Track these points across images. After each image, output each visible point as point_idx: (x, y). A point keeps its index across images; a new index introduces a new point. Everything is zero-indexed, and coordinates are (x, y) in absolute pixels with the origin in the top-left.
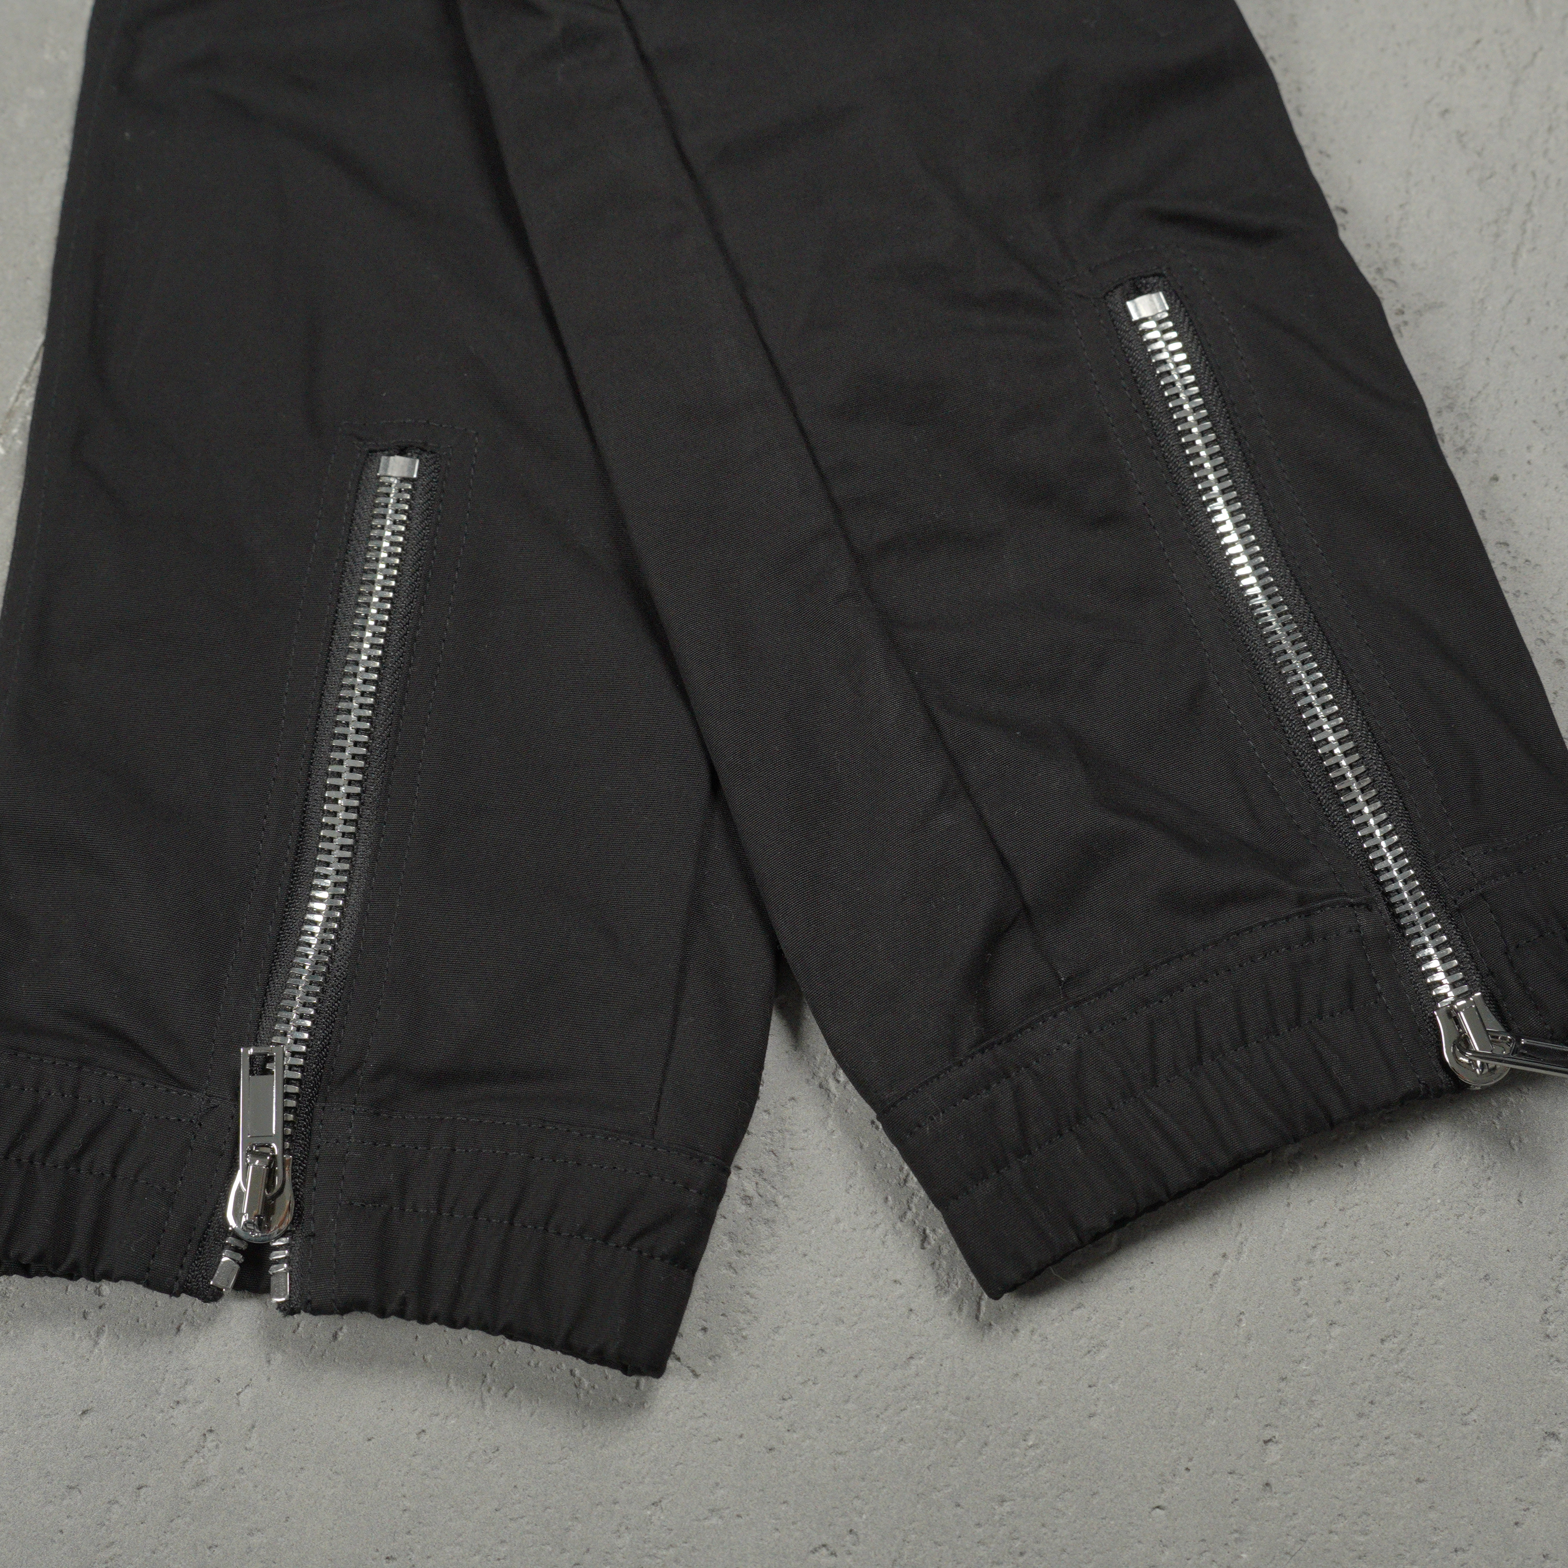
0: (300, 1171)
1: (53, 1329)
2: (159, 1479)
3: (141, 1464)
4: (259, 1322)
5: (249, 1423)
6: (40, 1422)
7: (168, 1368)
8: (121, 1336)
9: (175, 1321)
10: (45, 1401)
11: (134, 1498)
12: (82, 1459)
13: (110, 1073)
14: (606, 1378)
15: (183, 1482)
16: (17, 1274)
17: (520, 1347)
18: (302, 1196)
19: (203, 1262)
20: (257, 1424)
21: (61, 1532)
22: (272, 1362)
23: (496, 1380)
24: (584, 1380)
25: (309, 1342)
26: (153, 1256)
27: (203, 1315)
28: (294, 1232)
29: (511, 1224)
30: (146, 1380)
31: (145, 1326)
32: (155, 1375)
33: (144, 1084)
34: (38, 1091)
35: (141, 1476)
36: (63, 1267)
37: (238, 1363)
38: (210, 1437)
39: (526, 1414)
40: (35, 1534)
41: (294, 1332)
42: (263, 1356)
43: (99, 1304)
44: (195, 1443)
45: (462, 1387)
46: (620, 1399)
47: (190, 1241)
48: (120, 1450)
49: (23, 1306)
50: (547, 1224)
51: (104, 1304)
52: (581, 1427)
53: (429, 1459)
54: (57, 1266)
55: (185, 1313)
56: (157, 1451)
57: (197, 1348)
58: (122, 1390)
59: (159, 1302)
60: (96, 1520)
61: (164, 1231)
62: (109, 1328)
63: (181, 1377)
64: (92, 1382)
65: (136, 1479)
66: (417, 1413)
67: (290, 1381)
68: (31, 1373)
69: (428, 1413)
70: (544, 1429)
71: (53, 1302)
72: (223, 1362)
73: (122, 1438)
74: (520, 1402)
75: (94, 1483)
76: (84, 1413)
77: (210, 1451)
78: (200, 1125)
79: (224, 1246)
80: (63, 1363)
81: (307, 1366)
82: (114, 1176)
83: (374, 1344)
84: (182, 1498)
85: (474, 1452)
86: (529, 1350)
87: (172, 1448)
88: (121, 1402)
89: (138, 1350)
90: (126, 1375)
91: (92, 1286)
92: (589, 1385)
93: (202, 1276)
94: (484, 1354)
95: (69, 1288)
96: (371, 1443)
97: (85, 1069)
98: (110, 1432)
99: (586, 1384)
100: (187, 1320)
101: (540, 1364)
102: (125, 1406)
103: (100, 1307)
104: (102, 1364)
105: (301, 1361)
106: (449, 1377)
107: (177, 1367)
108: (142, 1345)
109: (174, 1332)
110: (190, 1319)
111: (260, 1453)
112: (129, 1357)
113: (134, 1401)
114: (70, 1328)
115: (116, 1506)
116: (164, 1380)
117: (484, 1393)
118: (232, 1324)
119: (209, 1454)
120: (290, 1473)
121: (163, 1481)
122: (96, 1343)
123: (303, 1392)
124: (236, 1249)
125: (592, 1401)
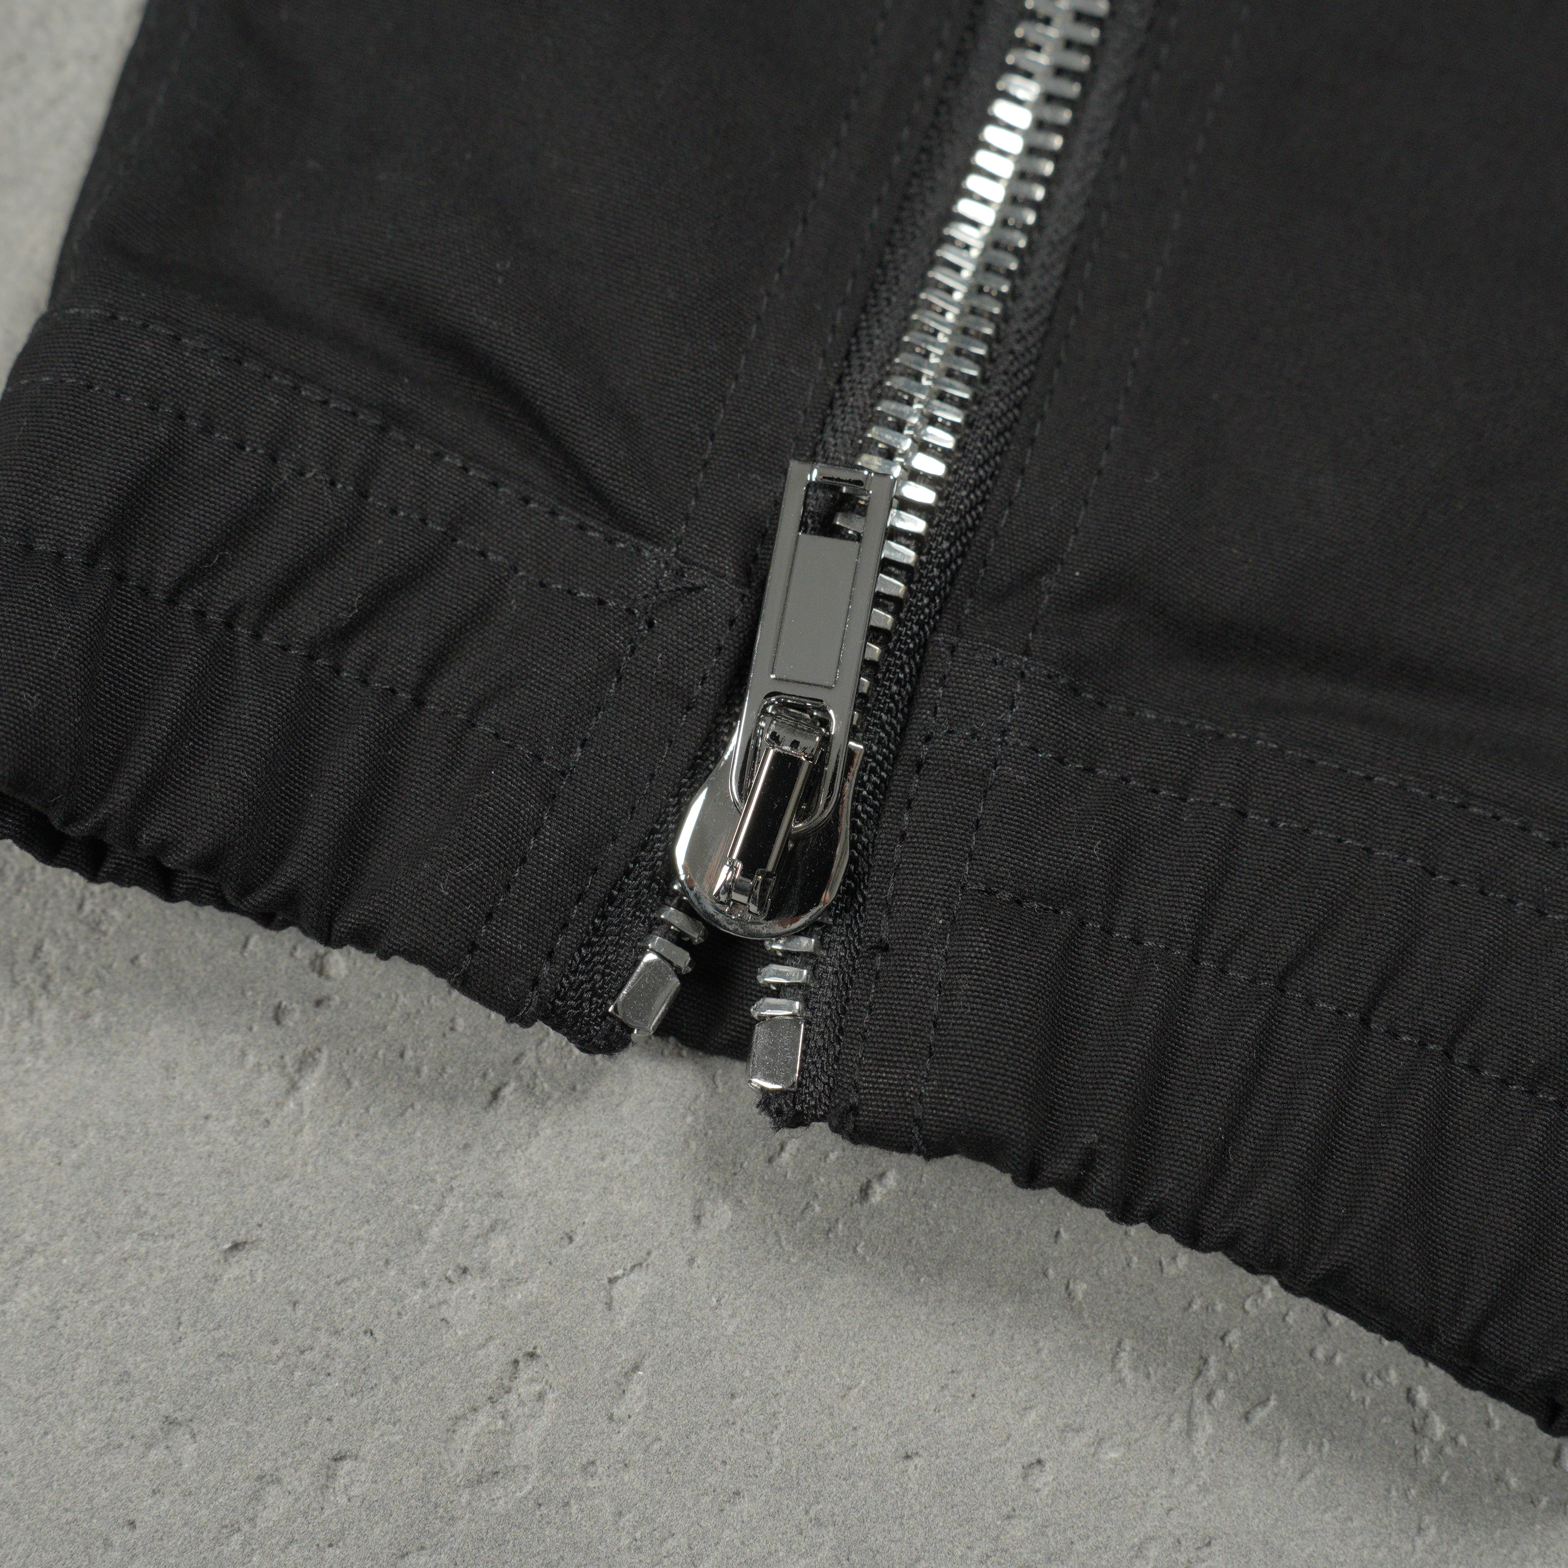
0: (870, 787)
1: (197, 1032)
2: (391, 1446)
3: (354, 1400)
4: (689, 1119)
5: (627, 1356)
6: (127, 1246)
7: (454, 1184)
8: (356, 1083)
9: (491, 1074)
10: (147, 1199)
11: (323, 1481)
12: (211, 1360)
13: (451, 457)
14: (1489, 1424)
15: (447, 1466)
16: (140, 885)
17: (1297, 1308)
18: (865, 848)
19: (598, 953)
20: (647, 1363)
21: (132, 1524)
22: (704, 1221)
23: (1231, 1376)
24: (1436, 1419)
25: (801, 1193)
26: (489, 916)
27: (559, 1075)
28: (827, 928)
29: (1365, 1021)
30: (399, 1201)
31: (418, 1071)
32: (422, 1192)
33: (527, 501)
34: (274, 460)
35: (347, 1431)
36: (260, 896)
37: (626, 1207)
38: (527, 1371)
39: (1290, 1472)
40: (69, 1516)
41: (770, 1160)
42: (687, 1201)
43: (316, 995)
44: (492, 1377)
45: (1148, 1376)
46: (1513, 1482)
47: (580, 898)
48: (308, 1356)
49: (134, 960)
50: (1453, 1041)
51: (329, 998)
52: (1415, 1531)
53: (1043, 1534)
54: (246, 889)
55: (517, 1060)
56: (396, 1379)
57: (532, 1150)
58: (338, 1213)
59: (460, 1023)
60: (220, 1514)
61: (524, 860)
62: (330, 1056)
63: (482, 1212)
64: (267, 1178)
65: (335, 1436)
66: (1032, 1416)
67: (742, 1275)
68: (127, 1125)
69: (1059, 1422)
70: (1327, 1517)
71: (209, 968)
72: (589, 1197)
73: (318, 1329)
74: (1279, 1441)
75: (232, 1423)
76: (236, 1246)
77: (522, 1404)
78: (650, 624)
79: (654, 925)
80: (207, 1118)
81: (789, 1248)
82: (419, 702)
83: (954, 1229)
84: (436, 1506)
85: (1152, 1538)
86: (1318, 1321)
87: (433, 1378)
88: (329, 1242)
89: (392, 1125)
90: (352, 1178)
91: (309, 948)
92: (1446, 1433)
93: (593, 989)
94: (1209, 1308)
95: (252, 942)
96: (911, 1465)
97: (395, 434)
98: (289, 1308)
99: (1439, 1429)
100: (520, 1078)
101: (1338, 1359)
102: (337, 1254)
103: (318, 1003)
104: (299, 1139)
105: (776, 1233)
106: (1119, 1344)
107: (478, 1186)
108: (402, 1114)
109: (485, 1098)
110: (527, 1078)
111: (642, 1435)
112: (366, 1136)
113: (362, 1245)
114: (237, 1038)
115: (274, 1490)
116: (440, 1208)
117: (1198, 1402)
118: (625, 1110)
119: (520, 1411)
120: (707, 1499)
121: (398, 1455)
122: (294, 1087)
123: (768, 1309)
124: (679, 939)
125: (1446, 1474)
